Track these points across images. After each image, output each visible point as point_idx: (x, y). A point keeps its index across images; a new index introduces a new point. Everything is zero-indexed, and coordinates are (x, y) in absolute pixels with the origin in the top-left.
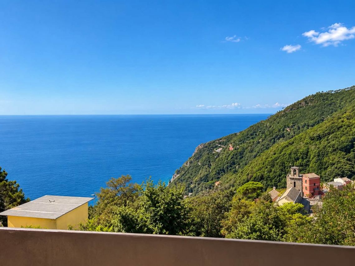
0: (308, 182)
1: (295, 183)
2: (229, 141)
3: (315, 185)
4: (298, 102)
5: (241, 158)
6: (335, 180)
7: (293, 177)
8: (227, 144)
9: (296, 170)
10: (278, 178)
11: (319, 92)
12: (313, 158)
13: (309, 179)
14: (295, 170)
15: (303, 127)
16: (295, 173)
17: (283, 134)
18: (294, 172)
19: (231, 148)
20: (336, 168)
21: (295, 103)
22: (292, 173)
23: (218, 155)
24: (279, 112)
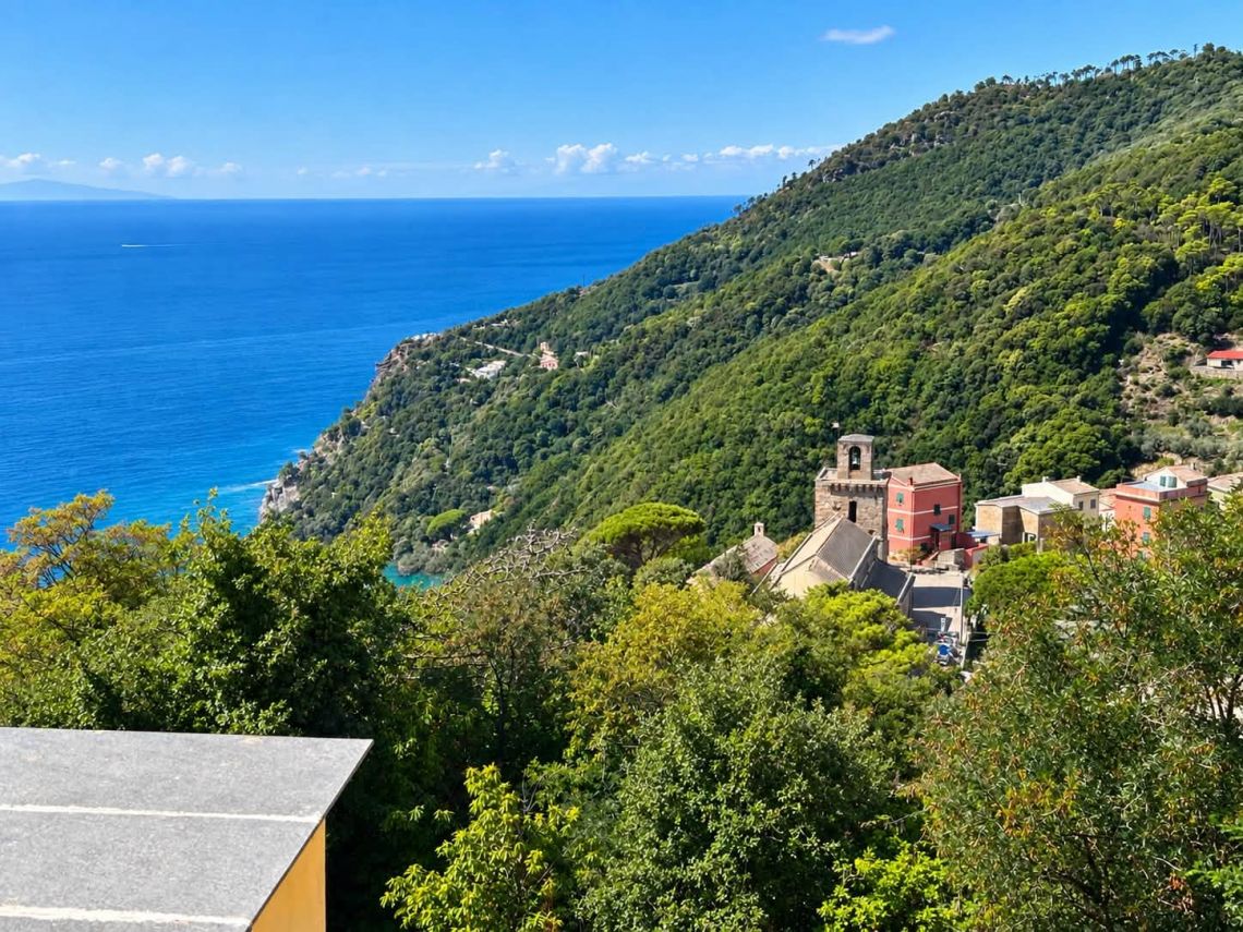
0: (909, 502)
1: (853, 506)
2: (539, 326)
3: (937, 511)
4: (883, 133)
5: (593, 406)
6: (1029, 489)
7: (844, 482)
8: (529, 341)
9: (863, 449)
10: (768, 486)
11: (991, 81)
12: (931, 399)
13: (912, 489)
14: (855, 451)
15: (897, 253)
16: (855, 462)
17: (804, 288)
18: (851, 460)
19: (549, 360)
20: (1033, 438)
21: (872, 136)
22: (843, 460)
23: (485, 391)
24: (790, 183)
